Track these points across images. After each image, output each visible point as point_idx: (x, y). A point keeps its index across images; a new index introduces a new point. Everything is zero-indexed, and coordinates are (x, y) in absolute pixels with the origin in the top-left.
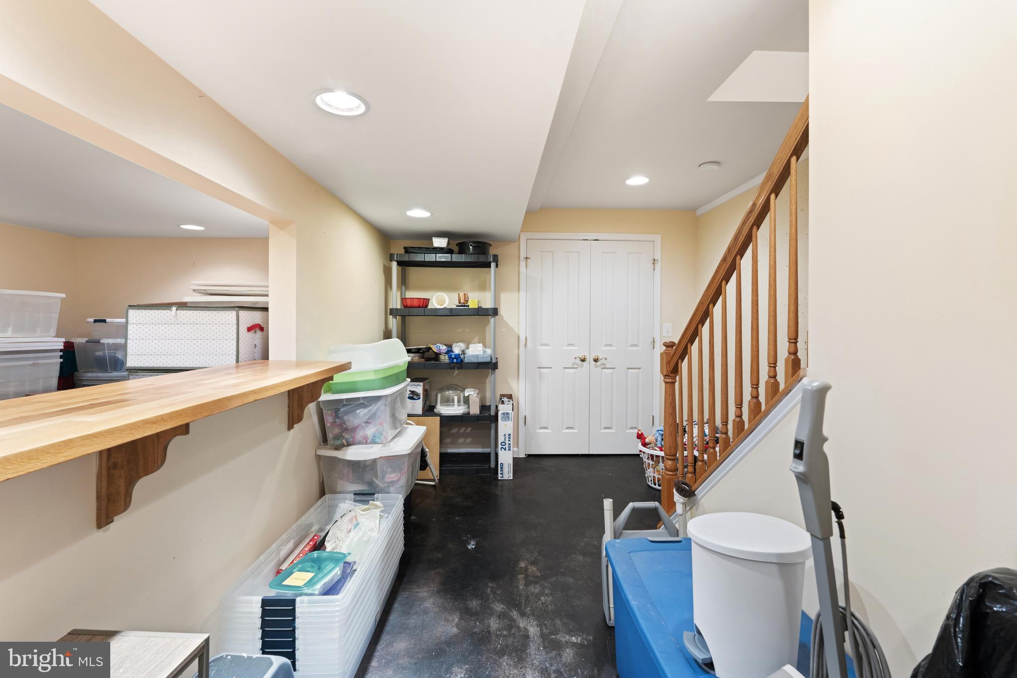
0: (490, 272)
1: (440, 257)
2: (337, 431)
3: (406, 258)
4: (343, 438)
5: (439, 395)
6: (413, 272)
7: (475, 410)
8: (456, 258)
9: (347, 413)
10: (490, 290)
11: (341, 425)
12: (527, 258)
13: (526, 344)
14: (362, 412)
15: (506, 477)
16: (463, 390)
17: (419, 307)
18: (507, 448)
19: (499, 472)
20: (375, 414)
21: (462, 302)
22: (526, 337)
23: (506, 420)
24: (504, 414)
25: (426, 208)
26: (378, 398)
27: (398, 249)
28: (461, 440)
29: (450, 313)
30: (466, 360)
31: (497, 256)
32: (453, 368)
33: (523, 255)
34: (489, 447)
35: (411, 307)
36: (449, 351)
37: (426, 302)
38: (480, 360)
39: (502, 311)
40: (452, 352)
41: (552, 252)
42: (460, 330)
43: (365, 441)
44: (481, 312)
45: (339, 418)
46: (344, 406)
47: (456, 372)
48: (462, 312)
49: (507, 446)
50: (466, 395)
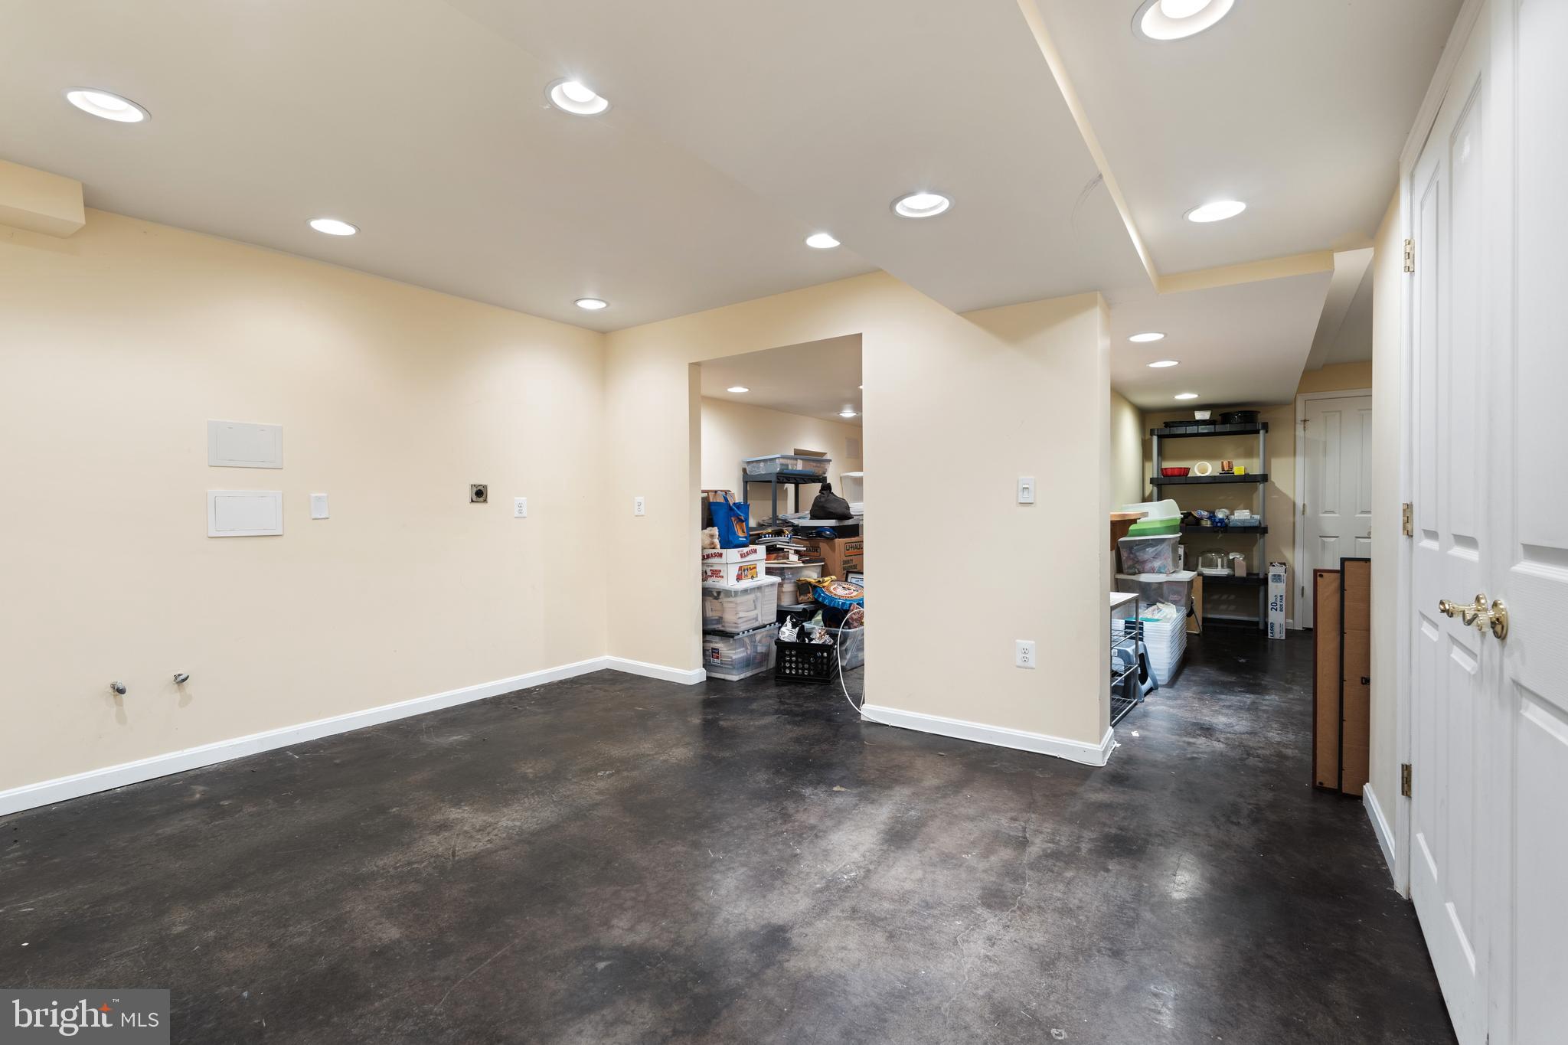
0: (1258, 438)
1: (1202, 429)
2: (1130, 563)
3: (1167, 431)
4: (1136, 568)
5: (1200, 559)
6: (1168, 442)
7: (1241, 572)
8: (1219, 428)
9: (1138, 550)
10: (1259, 455)
11: (1133, 559)
12: (1305, 421)
13: (1304, 511)
14: (1150, 550)
15: (1277, 636)
16: (1227, 554)
17: (1180, 476)
18: (1279, 609)
19: (1269, 631)
20: (1160, 552)
21: (1226, 469)
22: (1304, 505)
23: (1277, 582)
24: (1275, 575)
25: (1191, 390)
26: (1163, 540)
27: (1157, 423)
28: (1223, 607)
29: (1212, 481)
30: (1231, 524)
31: (1267, 423)
32: (1217, 532)
33: (1300, 417)
34: (1258, 615)
35: (1172, 476)
36: (1212, 517)
37: (1187, 470)
38: (1247, 525)
39: (1275, 477)
40: (1215, 517)
41: (1340, 411)
42: (1221, 498)
43: (1152, 571)
44: (1248, 480)
45: (1132, 554)
46: (1137, 545)
47: (1220, 535)
48: (1225, 480)
49: (1278, 606)
50: (1231, 557)
